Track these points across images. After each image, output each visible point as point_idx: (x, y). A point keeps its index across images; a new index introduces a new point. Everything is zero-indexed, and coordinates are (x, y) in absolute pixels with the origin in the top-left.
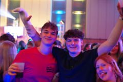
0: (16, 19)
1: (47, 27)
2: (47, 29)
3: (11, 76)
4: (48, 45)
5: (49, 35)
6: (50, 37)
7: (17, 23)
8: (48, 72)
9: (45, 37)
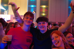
0: (6, 10)
1: (28, 15)
2: (28, 16)
3: (4, 43)
4: (27, 26)
5: (29, 20)
6: (29, 21)
7: (7, 12)
8: (27, 42)
9: (26, 21)
